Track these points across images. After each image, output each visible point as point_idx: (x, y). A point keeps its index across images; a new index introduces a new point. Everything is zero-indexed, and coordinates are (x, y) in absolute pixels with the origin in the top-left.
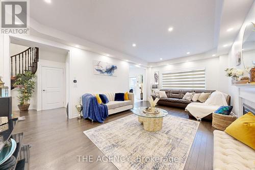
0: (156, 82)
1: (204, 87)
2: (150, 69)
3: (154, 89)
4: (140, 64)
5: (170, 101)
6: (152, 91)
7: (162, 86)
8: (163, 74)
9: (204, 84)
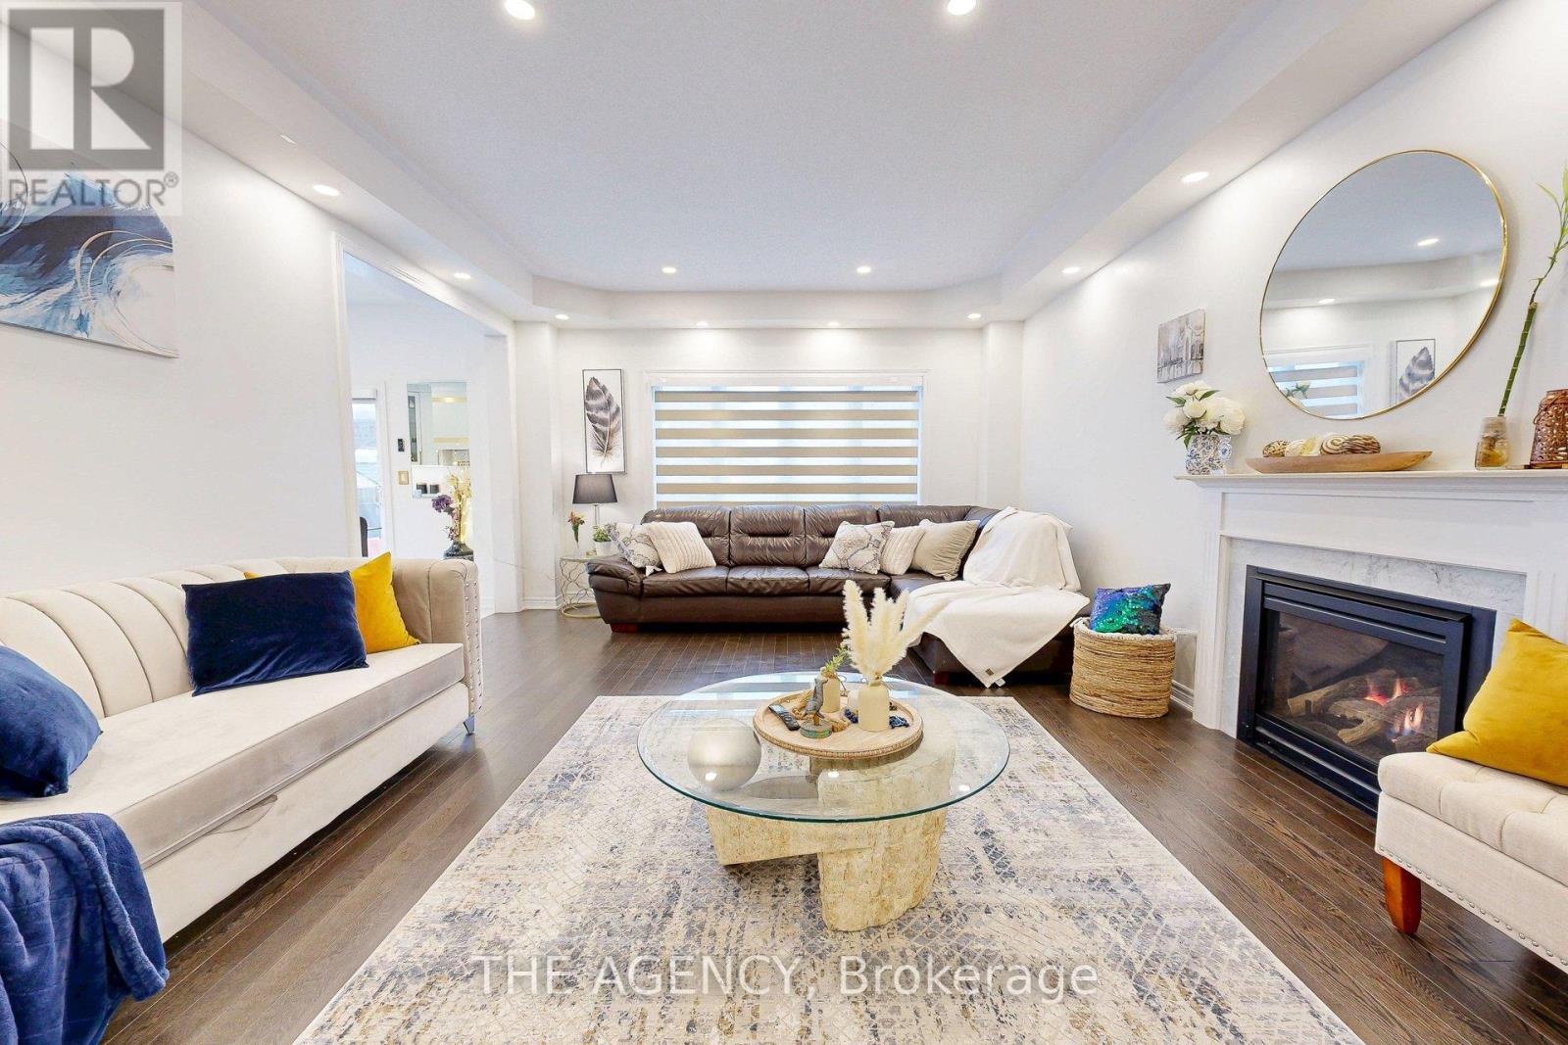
0: (605, 449)
1: (911, 489)
2: (545, 336)
3: (586, 512)
4: (463, 276)
5: (758, 594)
6: (576, 523)
7: (647, 488)
8: (660, 395)
9: (909, 471)
